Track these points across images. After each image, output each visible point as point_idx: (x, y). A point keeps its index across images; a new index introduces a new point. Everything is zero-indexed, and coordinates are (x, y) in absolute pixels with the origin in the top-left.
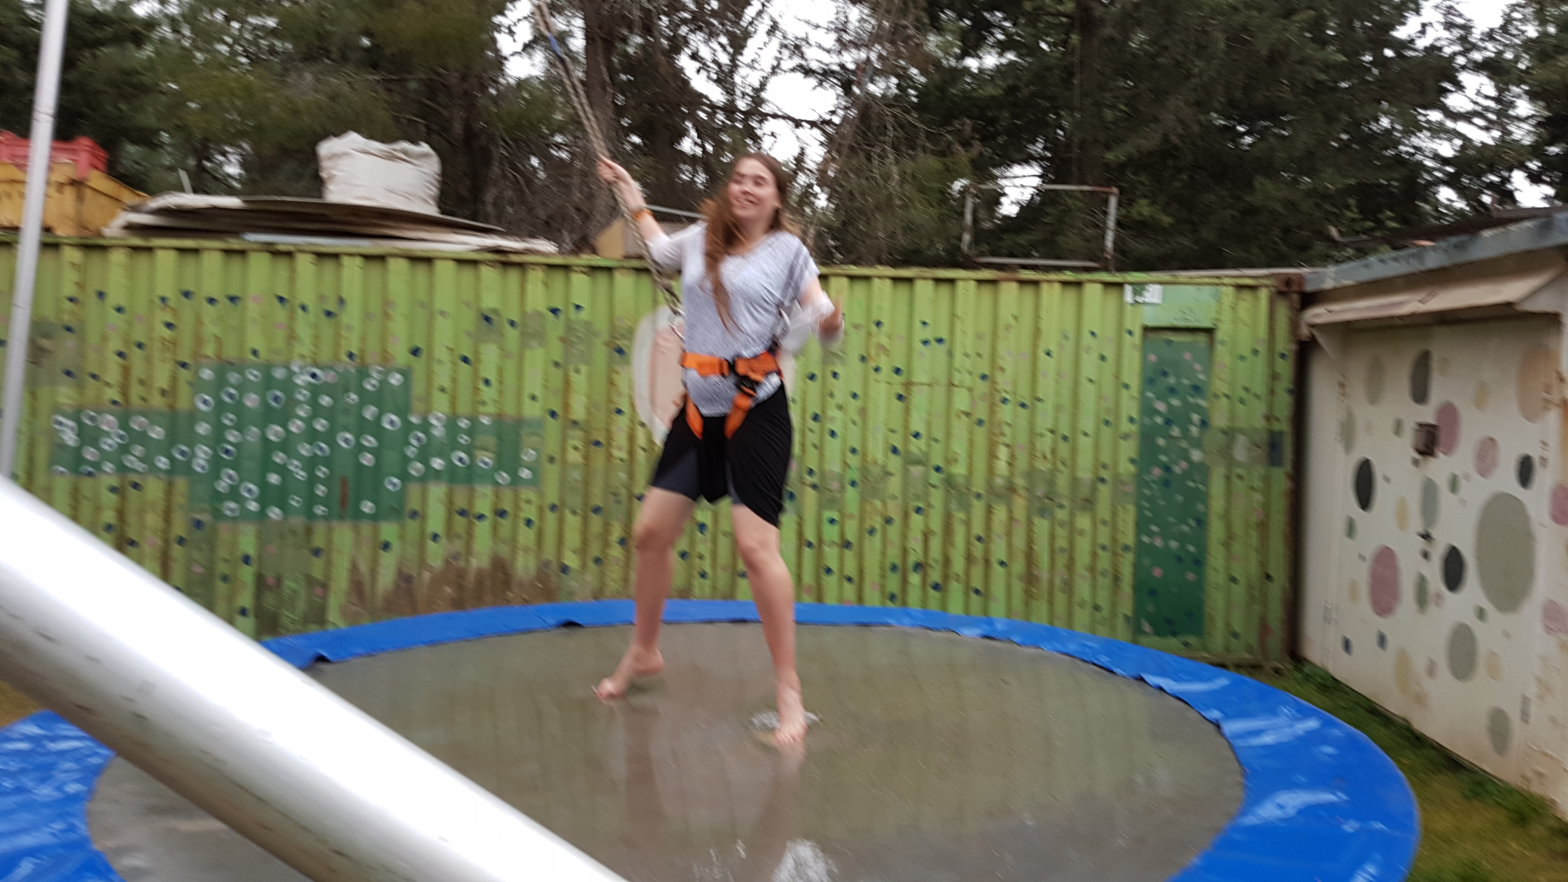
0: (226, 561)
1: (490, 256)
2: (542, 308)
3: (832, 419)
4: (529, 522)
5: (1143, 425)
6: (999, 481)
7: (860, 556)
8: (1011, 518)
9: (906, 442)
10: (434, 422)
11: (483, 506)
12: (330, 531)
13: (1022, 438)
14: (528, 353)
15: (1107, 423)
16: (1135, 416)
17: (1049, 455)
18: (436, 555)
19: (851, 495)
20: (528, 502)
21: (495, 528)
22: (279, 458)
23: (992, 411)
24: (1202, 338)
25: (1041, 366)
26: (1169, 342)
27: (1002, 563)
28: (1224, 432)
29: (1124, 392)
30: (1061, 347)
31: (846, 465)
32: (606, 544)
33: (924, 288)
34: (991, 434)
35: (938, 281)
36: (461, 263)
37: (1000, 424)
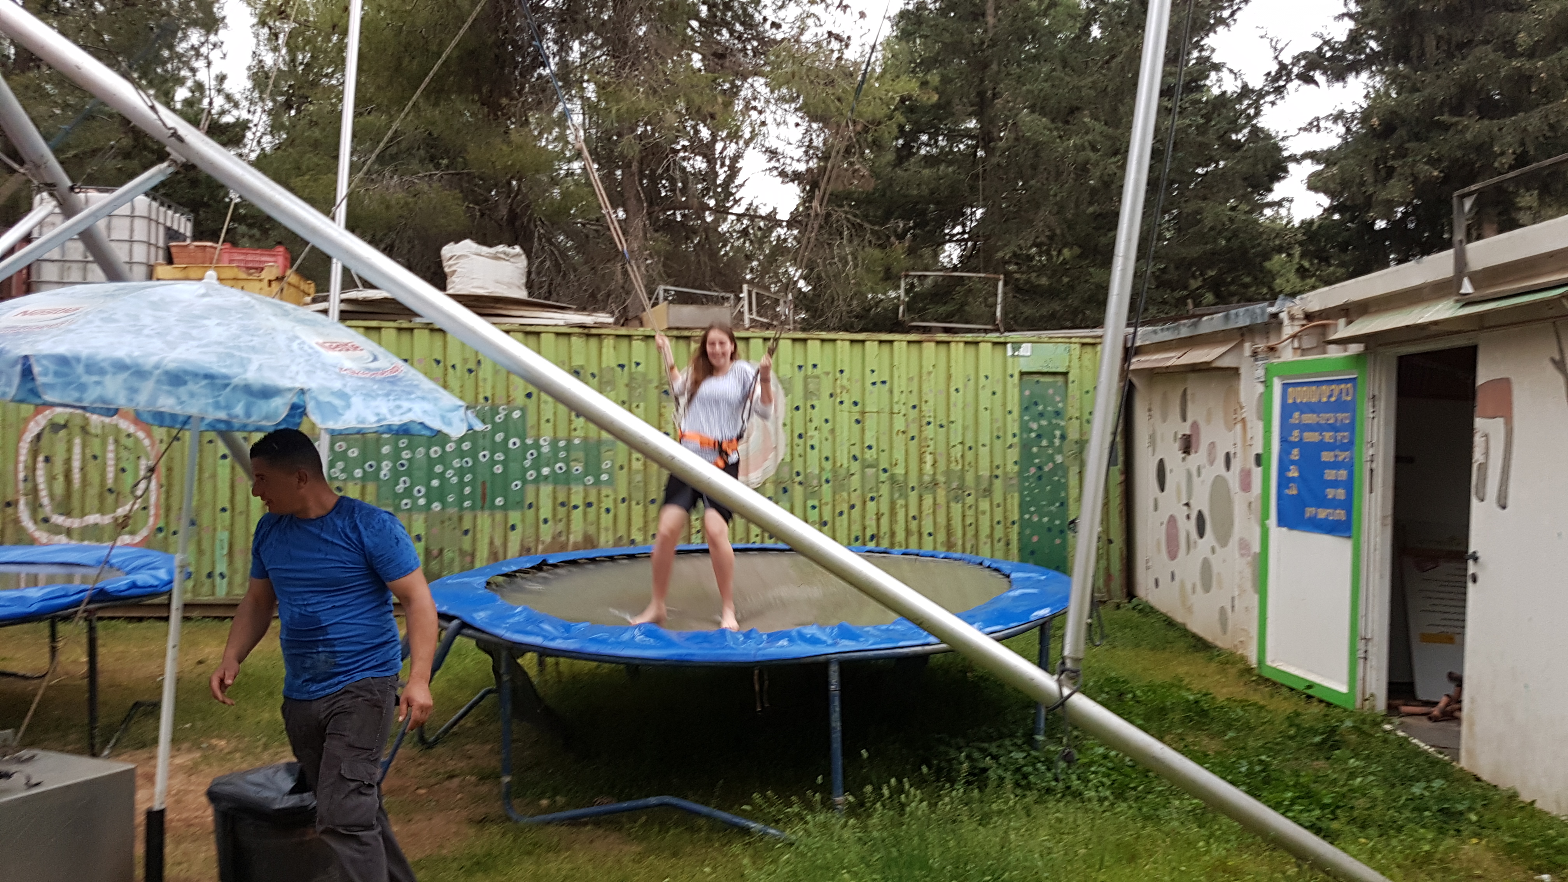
1: (577, 330)
2: (613, 364)
3: (812, 437)
4: (608, 510)
5: (1022, 439)
6: (927, 478)
8: (935, 503)
9: (863, 453)
10: (542, 442)
11: (577, 498)
12: (475, 518)
13: (942, 449)
15: (998, 437)
16: (1016, 432)
17: (960, 461)
18: (547, 533)
19: (826, 489)
20: (607, 496)
21: (585, 514)
22: (438, 468)
23: (920, 430)
24: (1060, 379)
25: (953, 399)
26: (1038, 382)
27: (930, 534)
28: (1076, 442)
29: (1009, 417)
30: (965, 386)
33: (872, 347)
34: (920, 447)
35: (881, 342)
36: (558, 334)
37: (926, 438)
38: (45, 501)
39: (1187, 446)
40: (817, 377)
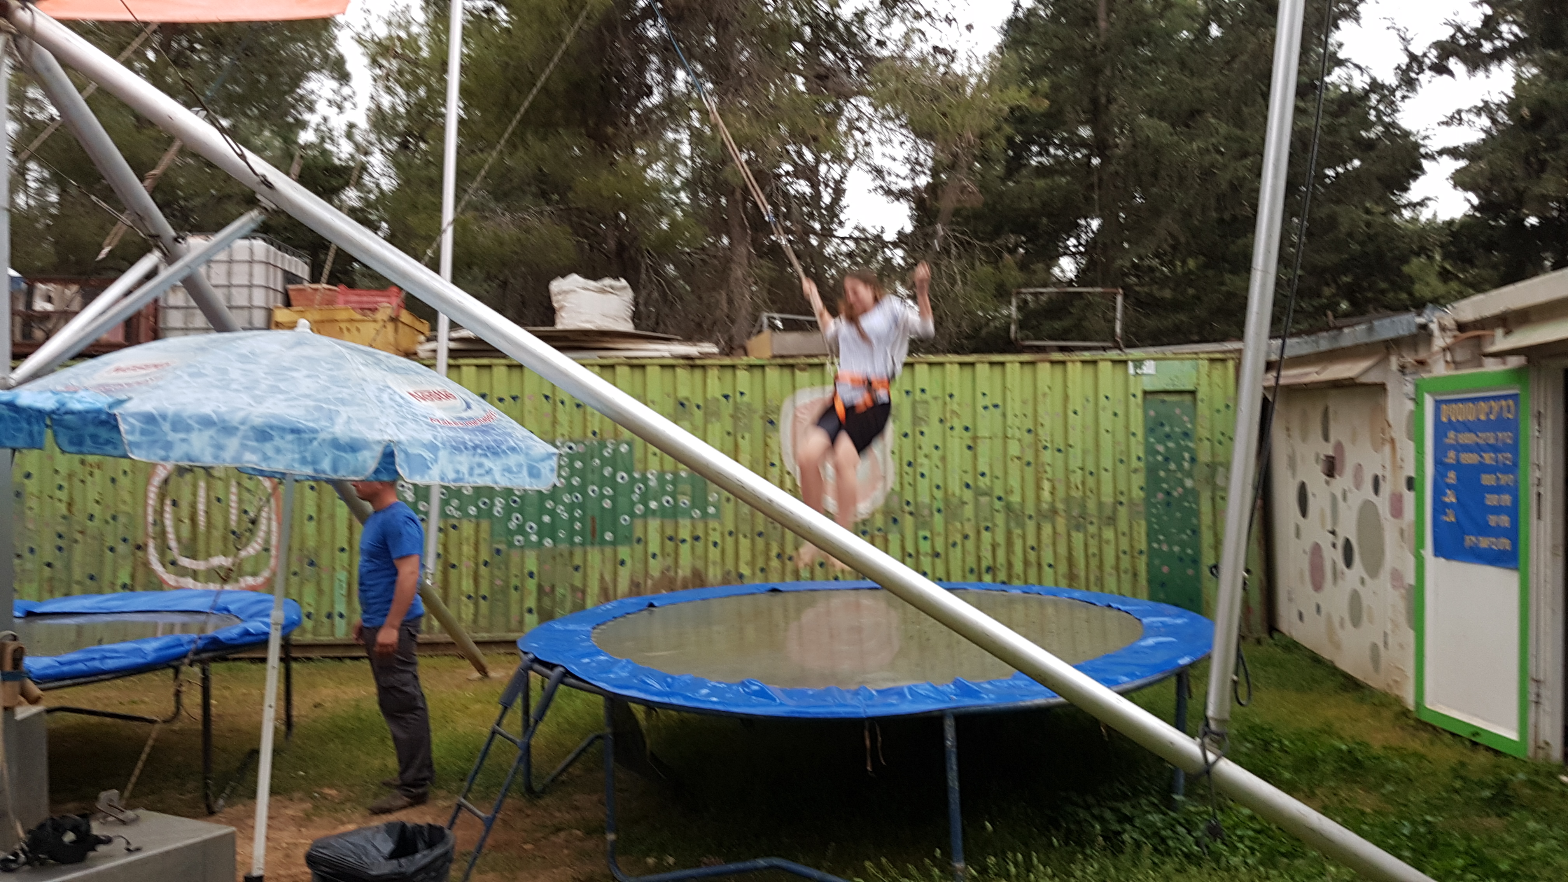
0: (516, 576)
1: (682, 362)
2: (718, 395)
3: (921, 465)
4: (715, 544)
5: (1147, 462)
6: (1045, 506)
7: (947, 562)
8: (1055, 532)
9: (975, 480)
10: (650, 476)
11: (684, 533)
12: (585, 553)
13: (1060, 474)
14: (710, 426)
15: (1121, 461)
16: (1141, 455)
17: (1080, 487)
18: (655, 567)
19: (938, 519)
20: (714, 530)
21: (693, 548)
22: (549, 504)
23: (1037, 456)
24: (1187, 398)
25: (1071, 422)
26: (1164, 402)
27: (1050, 566)
28: (1208, 466)
29: (1132, 438)
30: (1084, 407)
31: (933, 497)
32: (768, 558)
33: (982, 370)
34: (1037, 472)
35: (992, 364)
36: (662, 366)
37: (1043, 465)
38: (173, 544)
39: (1331, 468)
40: (926, 402)
